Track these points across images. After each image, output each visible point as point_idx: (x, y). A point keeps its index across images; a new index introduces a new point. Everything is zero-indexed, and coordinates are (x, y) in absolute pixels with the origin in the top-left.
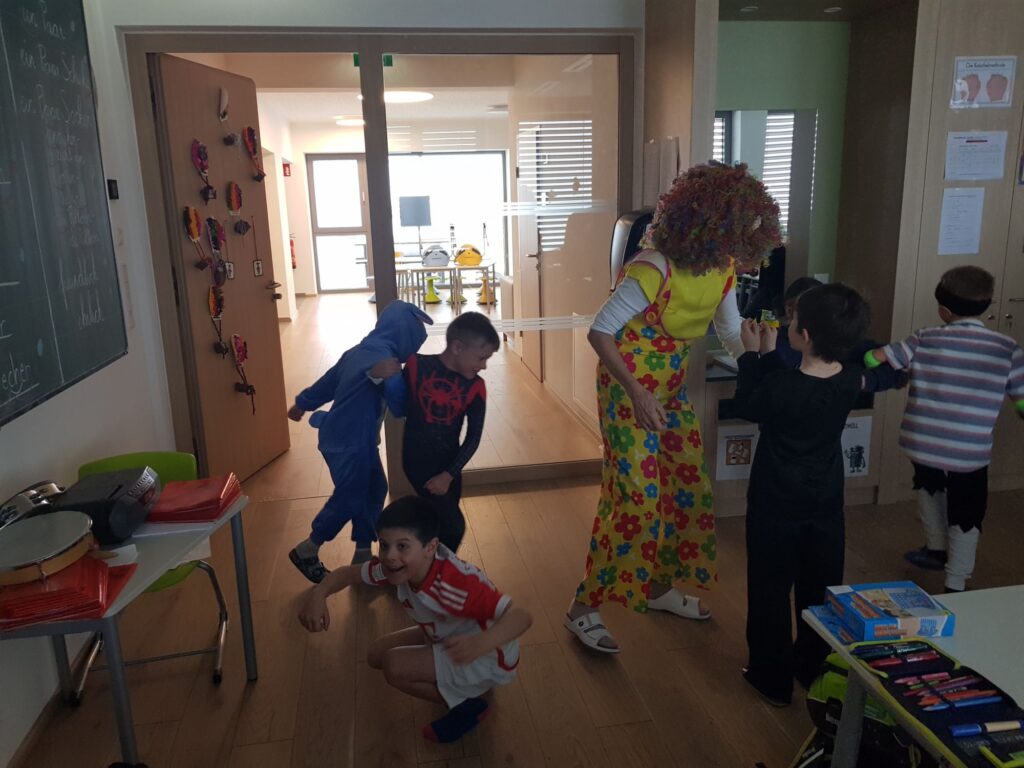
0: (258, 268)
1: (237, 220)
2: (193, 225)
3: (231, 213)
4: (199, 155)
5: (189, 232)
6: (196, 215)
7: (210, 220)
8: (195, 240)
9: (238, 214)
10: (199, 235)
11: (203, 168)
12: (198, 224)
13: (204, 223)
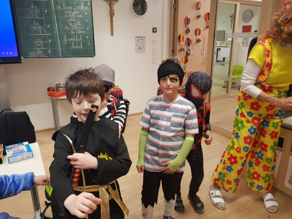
0: (203, 53)
1: (197, 39)
2: (181, 39)
3: (196, 37)
4: (187, 21)
5: (180, 41)
6: (183, 37)
7: (188, 39)
8: (181, 44)
9: (199, 37)
10: (183, 42)
11: (188, 24)
12: (183, 39)
13: (185, 39)
